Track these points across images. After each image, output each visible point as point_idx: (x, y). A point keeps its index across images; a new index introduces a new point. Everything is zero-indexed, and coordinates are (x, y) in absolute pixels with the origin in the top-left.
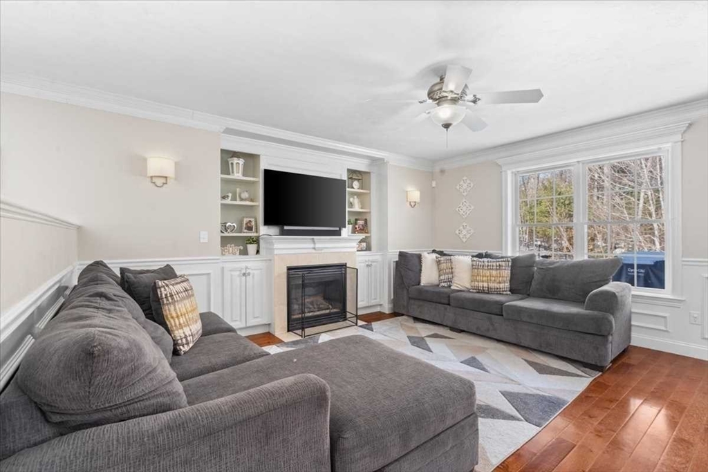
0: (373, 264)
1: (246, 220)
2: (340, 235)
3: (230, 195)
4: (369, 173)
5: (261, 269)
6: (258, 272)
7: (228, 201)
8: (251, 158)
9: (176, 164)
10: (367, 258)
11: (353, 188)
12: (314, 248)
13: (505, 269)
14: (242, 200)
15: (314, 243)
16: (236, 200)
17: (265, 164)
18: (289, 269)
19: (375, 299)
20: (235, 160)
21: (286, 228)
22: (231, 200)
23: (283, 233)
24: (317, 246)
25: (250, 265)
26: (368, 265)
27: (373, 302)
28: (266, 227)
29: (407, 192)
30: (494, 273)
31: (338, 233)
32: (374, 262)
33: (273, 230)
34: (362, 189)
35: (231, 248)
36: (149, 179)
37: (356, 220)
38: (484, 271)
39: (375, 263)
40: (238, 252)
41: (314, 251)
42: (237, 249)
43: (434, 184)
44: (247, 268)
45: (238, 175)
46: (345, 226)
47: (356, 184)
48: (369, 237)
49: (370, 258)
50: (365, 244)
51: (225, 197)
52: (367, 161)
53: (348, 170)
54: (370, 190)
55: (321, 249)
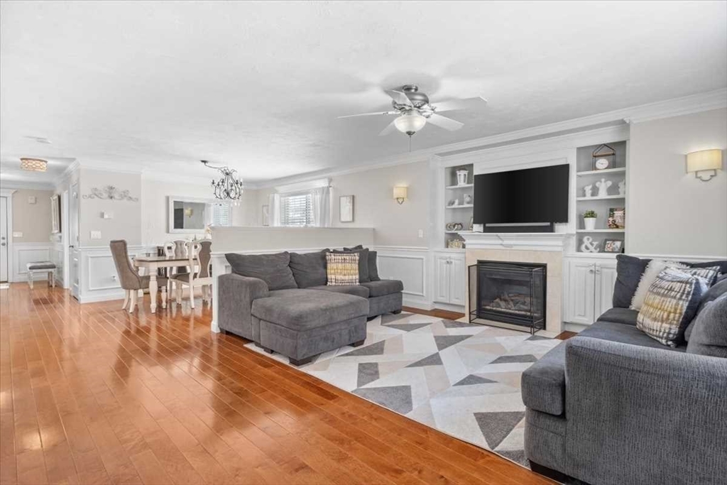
2: (552, 231)
3: (457, 201)
4: (623, 143)
5: (460, 260)
6: (459, 262)
7: (456, 205)
8: (469, 168)
10: (592, 262)
11: (596, 169)
12: (501, 245)
14: (466, 203)
15: (501, 239)
16: (462, 204)
17: (476, 171)
18: (480, 263)
20: (459, 173)
21: (487, 225)
22: (459, 204)
23: (486, 230)
24: (506, 242)
25: (453, 256)
29: (685, 156)
31: (551, 229)
33: (481, 228)
34: (614, 167)
35: (457, 242)
37: (612, 210)
41: (502, 247)
44: (450, 258)
46: (564, 219)
47: (602, 163)
48: (624, 233)
49: (599, 262)
50: (618, 244)
51: (453, 203)
52: (611, 128)
53: (579, 149)
54: (625, 166)
55: (511, 246)
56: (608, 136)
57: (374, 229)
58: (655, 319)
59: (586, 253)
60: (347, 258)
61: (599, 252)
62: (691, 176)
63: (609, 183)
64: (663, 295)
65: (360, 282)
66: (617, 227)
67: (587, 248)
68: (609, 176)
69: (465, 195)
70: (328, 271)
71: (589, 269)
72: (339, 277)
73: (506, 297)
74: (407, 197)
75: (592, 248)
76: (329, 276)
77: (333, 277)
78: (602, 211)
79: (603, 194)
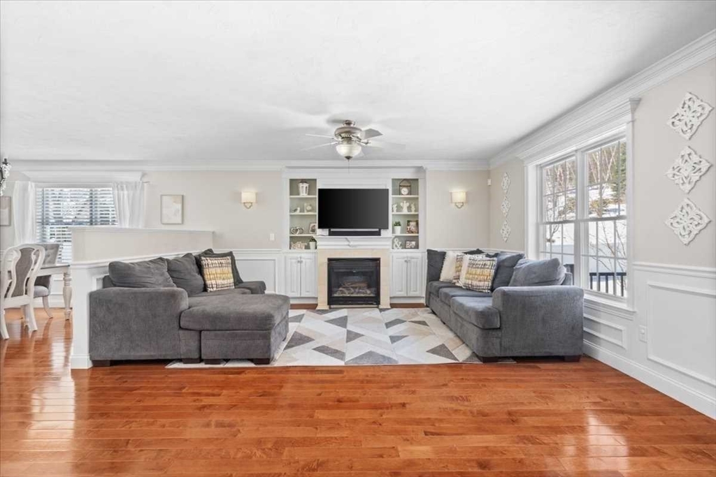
0: (413, 260)
1: (312, 225)
2: (380, 235)
3: (299, 209)
4: (417, 180)
5: (311, 259)
6: (308, 261)
7: (298, 213)
8: (312, 182)
9: (257, 194)
10: (405, 255)
11: (400, 194)
12: (349, 245)
13: (488, 268)
14: (308, 211)
15: (348, 241)
16: (304, 212)
17: (320, 185)
18: (330, 260)
19: (414, 291)
20: (301, 185)
21: (332, 230)
22: (300, 212)
23: (331, 234)
24: (351, 243)
25: (303, 255)
26: (406, 261)
27: (412, 294)
28: (321, 230)
29: (451, 193)
30: (479, 271)
31: (378, 234)
32: (413, 258)
33: (326, 232)
34: (411, 194)
35: (299, 244)
36: (243, 205)
37: (409, 222)
38: (473, 270)
39: (415, 260)
40: (304, 247)
41: (348, 247)
42: (303, 245)
43: (489, 181)
44: (301, 258)
45: (304, 194)
46: (386, 227)
47: (405, 191)
48: (418, 236)
49: (409, 255)
50: (414, 243)
51: (295, 210)
52: (412, 170)
53: (393, 180)
54: (418, 194)
55: (355, 246)
56: (408, 175)
57: (213, 233)
58: (480, 281)
59: (396, 250)
60: (223, 261)
61: (402, 248)
62: (453, 205)
63: (408, 204)
64: (481, 268)
65: (235, 285)
66: (412, 232)
67: (396, 246)
68: (407, 199)
69: (305, 204)
70: (206, 277)
71: (403, 260)
72: (219, 282)
73: (346, 285)
74: (257, 202)
75: (398, 246)
76: (208, 282)
77: (214, 282)
78: (403, 222)
79: (405, 211)
